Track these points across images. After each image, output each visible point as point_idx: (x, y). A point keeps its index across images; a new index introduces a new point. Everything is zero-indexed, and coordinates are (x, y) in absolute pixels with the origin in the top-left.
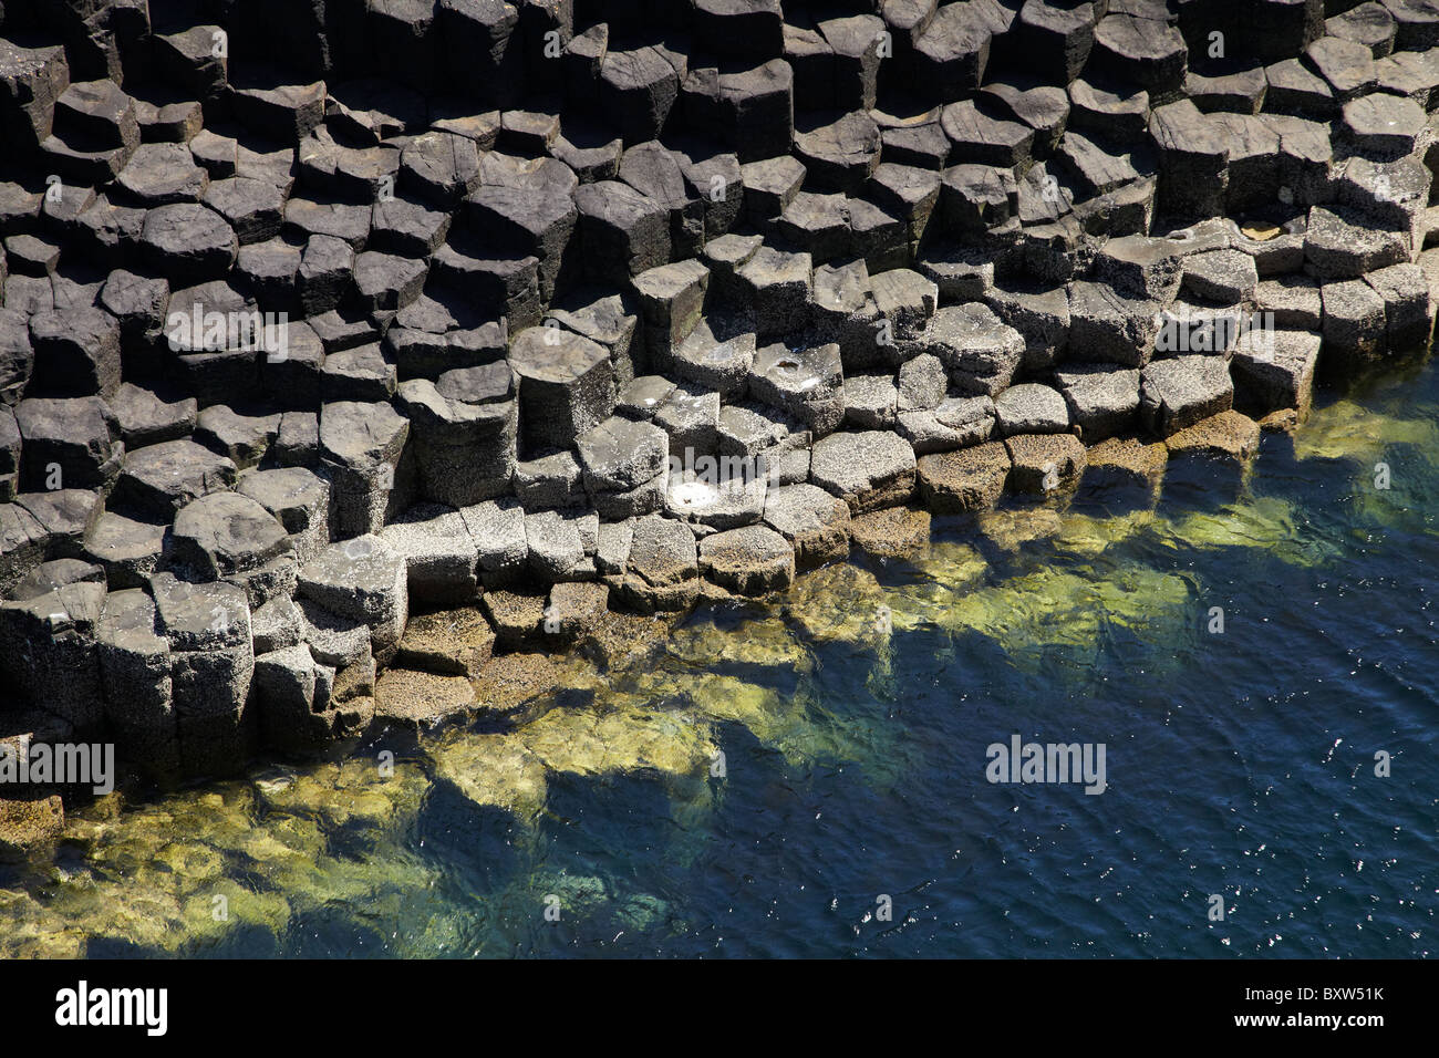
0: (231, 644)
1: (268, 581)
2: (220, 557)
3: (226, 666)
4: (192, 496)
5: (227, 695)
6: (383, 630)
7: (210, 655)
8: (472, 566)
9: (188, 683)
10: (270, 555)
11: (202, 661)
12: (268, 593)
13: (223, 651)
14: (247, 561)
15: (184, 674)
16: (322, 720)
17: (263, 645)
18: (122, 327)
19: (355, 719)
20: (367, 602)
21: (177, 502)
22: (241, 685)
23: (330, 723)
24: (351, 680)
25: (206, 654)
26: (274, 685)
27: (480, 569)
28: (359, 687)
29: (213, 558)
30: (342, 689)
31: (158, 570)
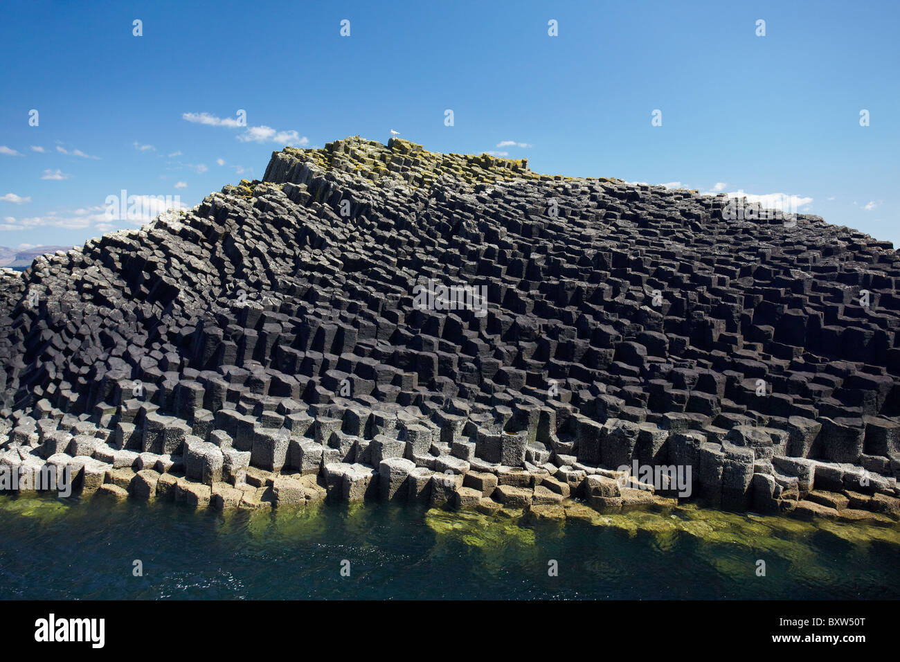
0: (745, 462)
1: (763, 451)
2: (747, 439)
3: (743, 468)
4: (741, 424)
5: (742, 481)
6: (804, 483)
7: (738, 463)
8: (842, 476)
9: (729, 472)
10: (765, 445)
11: (735, 464)
12: (762, 456)
13: (743, 463)
14: (756, 443)
15: (728, 467)
16: (776, 501)
17: (757, 469)
18: (727, 379)
19: (789, 505)
20: (799, 468)
21: (735, 424)
22: (748, 479)
23: (779, 504)
24: (789, 492)
25: (736, 462)
26: (759, 484)
27: (844, 478)
28: (791, 495)
29: (744, 439)
30: (785, 494)
31: (724, 439)
